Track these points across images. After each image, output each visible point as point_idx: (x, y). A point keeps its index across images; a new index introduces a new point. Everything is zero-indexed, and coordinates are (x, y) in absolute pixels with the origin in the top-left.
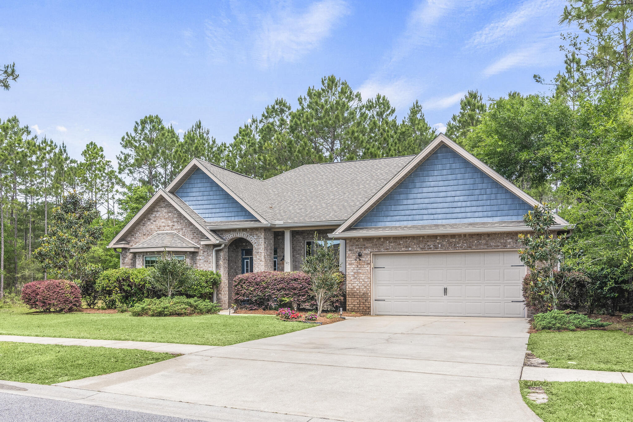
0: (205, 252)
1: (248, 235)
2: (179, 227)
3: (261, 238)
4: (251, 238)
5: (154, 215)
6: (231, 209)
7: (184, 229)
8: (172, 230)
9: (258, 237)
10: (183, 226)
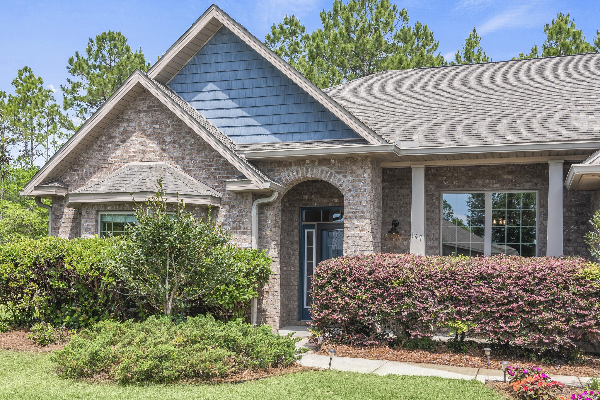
1: (332, 174)
2: (175, 154)
3: (364, 180)
4: (339, 180)
5: (122, 129)
6: (293, 118)
7: (188, 157)
8: (160, 160)
9: (357, 176)
10: (186, 152)
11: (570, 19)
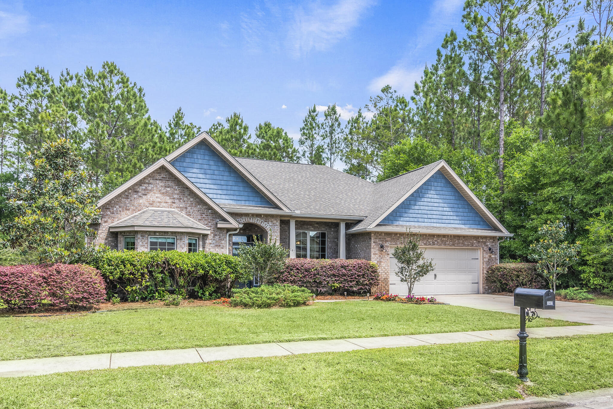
0: (216, 235)
1: (262, 222)
2: (181, 205)
3: (277, 225)
4: (266, 224)
6: (242, 193)
8: (171, 208)
9: (274, 224)
10: (188, 205)
11: (241, 117)
